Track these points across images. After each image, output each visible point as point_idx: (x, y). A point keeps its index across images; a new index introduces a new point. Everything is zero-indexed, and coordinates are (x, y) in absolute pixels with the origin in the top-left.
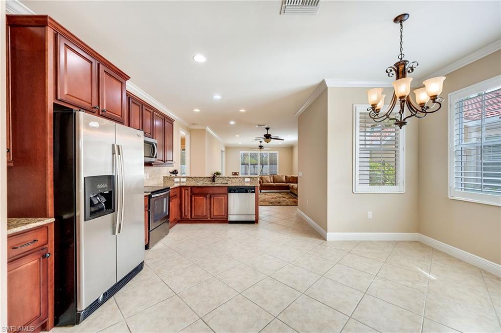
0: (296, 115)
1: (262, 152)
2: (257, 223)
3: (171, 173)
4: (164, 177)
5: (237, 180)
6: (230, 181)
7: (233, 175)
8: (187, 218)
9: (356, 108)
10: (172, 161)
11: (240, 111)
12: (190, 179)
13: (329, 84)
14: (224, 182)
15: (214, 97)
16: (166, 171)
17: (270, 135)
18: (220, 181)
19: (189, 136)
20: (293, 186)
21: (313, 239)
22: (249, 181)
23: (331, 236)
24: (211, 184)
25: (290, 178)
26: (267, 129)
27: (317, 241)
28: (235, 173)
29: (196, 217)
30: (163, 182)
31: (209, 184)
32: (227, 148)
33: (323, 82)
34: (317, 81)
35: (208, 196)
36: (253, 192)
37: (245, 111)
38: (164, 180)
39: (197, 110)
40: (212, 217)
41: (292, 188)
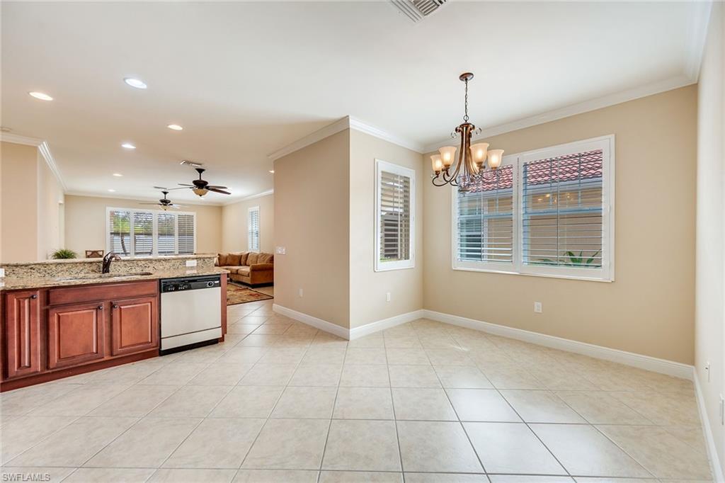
0: (270, 157)
1: (167, 212)
2: (224, 341)
5: (167, 265)
7: (88, 257)
8: (32, 370)
9: (377, 163)
13: (354, 124)
14: (134, 271)
15: (127, 81)
17: (206, 183)
18: (123, 270)
20: (237, 270)
21: (333, 343)
22: (195, 265)
23: (355, 332)
24: (101, 277)
25: (227, 258)
26: (200, 171)
27: (340, 344)
28: (93, 252)
29: (64, 362)
31: (94, 278)
32: (67, 197)
33: (345, 120)
34: (336, 115)
35: (104, 306)
36: (216, 286)
37: (181, 129)
40: (118, 350)
41: (237, 274)
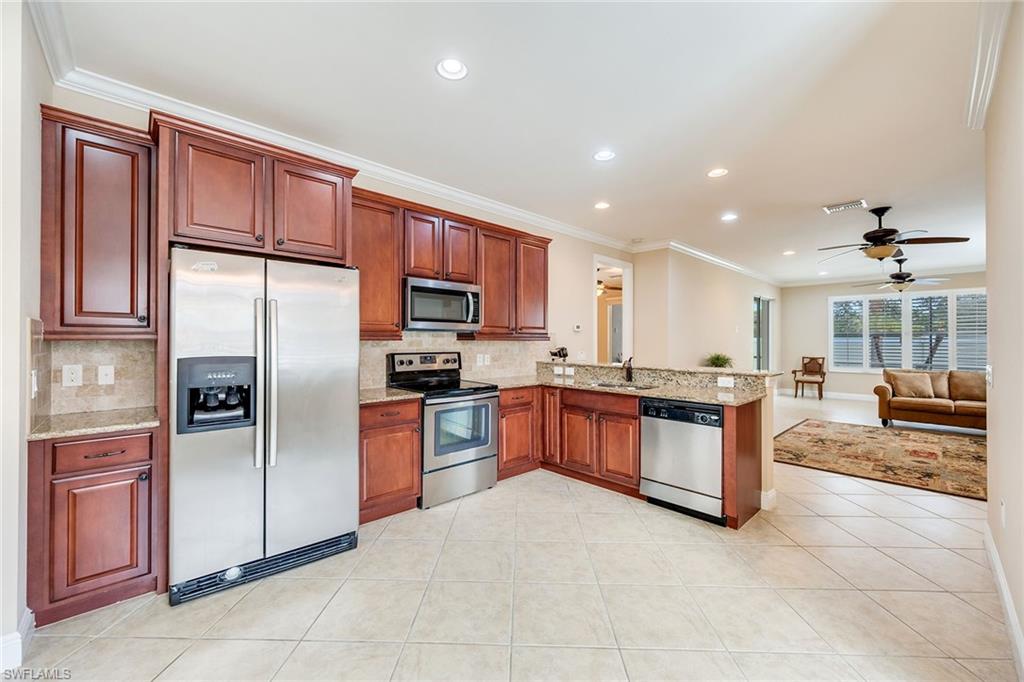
2: (737, 528)
3: (555, 354)
4: (537, 363)
5: (693, 381)
6: (674, 383)
8: (555, 460)
10: (544, 328)
11: (710, 175)
12: (582, 370)
16: (540, 351)
17: (895, 232)
19: (631, 270)
22: (732, 385)
26: (880, 212)
29: (571, 463)
30: (536, 373)
35: (595, 417)
36: (712, 423)
38: (537, 370)
39: (602, 206)
40: (604, 471)
